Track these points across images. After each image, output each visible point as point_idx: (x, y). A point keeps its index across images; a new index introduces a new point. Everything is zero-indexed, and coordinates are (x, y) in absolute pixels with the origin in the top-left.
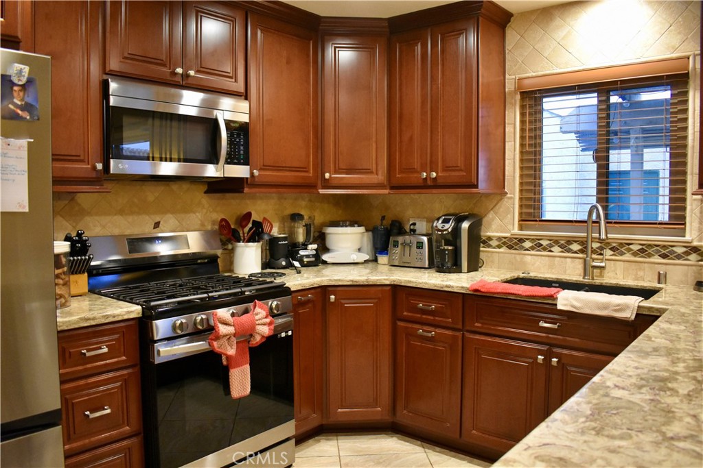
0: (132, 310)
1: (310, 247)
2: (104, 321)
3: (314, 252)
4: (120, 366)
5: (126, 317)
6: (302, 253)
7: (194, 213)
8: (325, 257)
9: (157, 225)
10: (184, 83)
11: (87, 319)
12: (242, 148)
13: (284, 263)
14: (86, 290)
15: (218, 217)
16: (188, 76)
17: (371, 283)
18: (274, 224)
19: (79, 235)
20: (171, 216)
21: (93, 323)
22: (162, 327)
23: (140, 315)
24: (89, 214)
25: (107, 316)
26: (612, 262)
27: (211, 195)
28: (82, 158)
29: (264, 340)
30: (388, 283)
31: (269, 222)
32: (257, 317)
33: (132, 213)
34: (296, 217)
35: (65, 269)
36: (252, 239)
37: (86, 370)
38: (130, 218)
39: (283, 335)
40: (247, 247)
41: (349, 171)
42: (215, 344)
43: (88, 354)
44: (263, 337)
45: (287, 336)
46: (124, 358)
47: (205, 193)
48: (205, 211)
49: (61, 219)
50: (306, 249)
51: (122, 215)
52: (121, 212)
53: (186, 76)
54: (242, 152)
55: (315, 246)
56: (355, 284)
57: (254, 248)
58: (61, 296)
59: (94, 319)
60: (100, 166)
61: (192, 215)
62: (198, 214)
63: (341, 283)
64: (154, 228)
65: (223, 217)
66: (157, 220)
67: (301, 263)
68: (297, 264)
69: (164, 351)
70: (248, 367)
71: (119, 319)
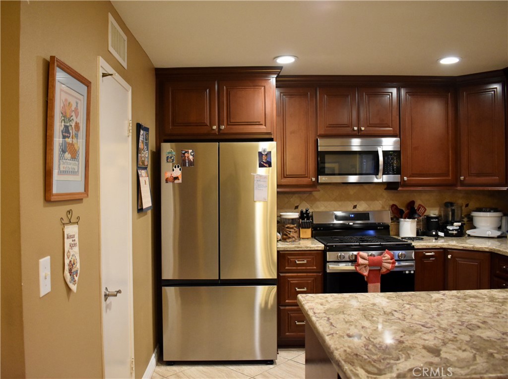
0: (320, 246)
1: (455, 224)
2: (306, 249)
3: (458, 228)
4: (312, 271)
5: (316, 249)
6: (450, 228)
7: (378, 201)
8: (469, 232)
9: (355, 207)
10: (359, 134)
11: (298, 247)
13: (434, 233)
14: (310, 236)
15: (392, 203)
16: (361, 130)
17: (476, 249)
18: (427, 208)
19: (307, 211)
20: (363, 202)
21: (301, 249)
22: (330, 256)
23: (323, 249)
24: (319, 200)
27: (389, 191)
28: (306, 176)
29: (389, 272)
30: (487, 250)
31: (423, 207)
32: (383, 258)
33: (341, 200)
34: (449, 205)
35: (295, 225)
36: (410, 216)
37: (297, 269)
38: (340, 203)
39: (407, 272)
40: (405, 221)
41: (479, 174)
42: (358, 268)
43: (297, 262)
44: (388, 270)
45: (410, 273)
46: (315, 268)
47: (385, 189)
48: (385, 200)
50: (452, 225)
51: (335, 201)
52: (335, 200)
53: (359, 130)
54: (395, 168)
55: (460, 224)
56: (465, 249)
57: (411, 223)
58: (293, 237)
59: (301, 247)
60: (314, 179)
61: (376, 202)
62: (380, 201)
63: (455, 248)
64: (353, 208)
65: (395, 203)
66: (355, 205)
67: (448, 235)
68: (441, 234)
69: (332, 268)
70: (379, 285)
71: (313, 249)
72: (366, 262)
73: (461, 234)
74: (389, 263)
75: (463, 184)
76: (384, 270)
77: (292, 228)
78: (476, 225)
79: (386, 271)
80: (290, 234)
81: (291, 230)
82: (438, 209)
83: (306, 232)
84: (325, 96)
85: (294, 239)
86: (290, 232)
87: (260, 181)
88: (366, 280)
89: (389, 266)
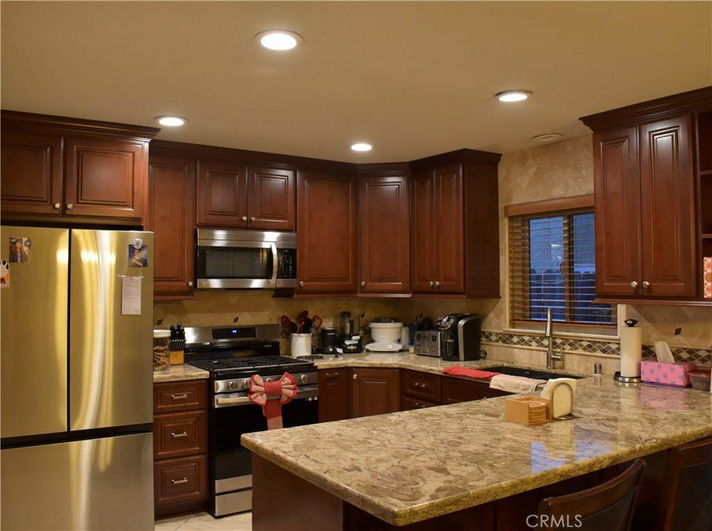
0: (205, 374)
1: (354, 338)
2: (185, 379)
3: (357, 342)
4: (194, 408)
5: (199, 377)
6: (347, 343)
7: (264, 311)
8: (368, 347)
9: (236, 320)
10: (249, 225)
11: (175, 377)
12: (291, 267)
13: (331, 350)
14: (182, 361)
15: (281, 314)
16: (251, 221)
17: (383, 366)
18: (323, 320)
19: (179, 326)
20: (247, 314)
21: (179, 379)
22: (221, 385)
23: (208, 377)
24: (190, 312)
25: (188, 376)
26: (570, 355)
27: (278, 299)
28: (180, 279)
29: (290, 400)
30: (396, 366)
31: (319, 318)
32: (282, 383)
33: (219, 312)
34: (345, 314)
35: (167, 347)
36: (305, 330)
37: (173, 407)
38: (217, 315)
39: (310, 399)
40: (299, 336)
41: (381, 280)
42: (252, 397)
43: (175, 398)
44: (289, 397)
45: (313, 401)
46: (197, 403)
47: (274, 296)
48: (272, 310)
49: (171, 315)
50: (351, 339)
52: (211, 311)
53: (249, 221)
54: (291, 270)
55: (358, 337)
56: (372, 366)
57: (305, 338)
58: (164, 363)
59: (179, 377)
60: (191, 284)
61: (263, 314)
62: (266, 312)
63: (361, 365)
64: (234, 322)
65: (286, 314)
66: (236, 317)
67: (346, 351)
68: (340, 350)
69: (220, 401)
71: (195, 378)
72: (262, 389)
73: (359, 349)
74: (290, 389)
75: (363, 290)
76: (284, 399)
77: (162, 351)
78: (374, 338)
79: (287, 400)
80: (159, 360)
81: (161, 354)
82: (332, 320)
83: (177, 356)
84: (208, 173)
85: (165, 366)
86: (160, 356)
87: (130, 285)
88: (264, 415)
89: (291, 393)
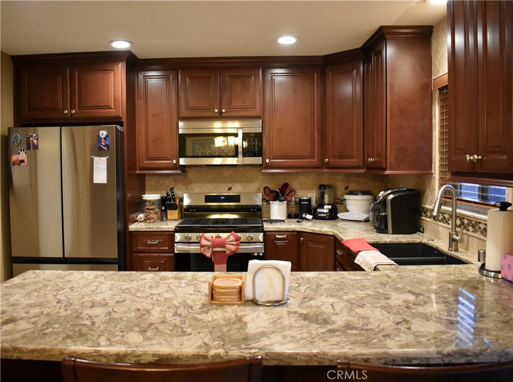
0: (171, 227)
1: (326, 207)
2: (157, 230)
3: (328, 211)
4: (164, 251)
5: (167, 230)
6: (320, 210)
8: (340, 215)
9: (230, 189)
10: (221, 116)
11: (150, 228)
12: (256, 147)
13: (303, 216)
16: (222, 112)
17: (322, 233)
20: (238, 184)
21: (152, 230)
22: (178, 236)
23: (173, 230)
24: (194, 183)
25: (158, 228)
30: (331, 234)
32: (228, 240)
33: (216, 182)
34: (323, 187)
38: (215, 185)
39: (255, 254)
41: (341, 157)
42: (202, 249)
43: (150, 243)
46: (167, 248)
48: (260, 182)
49: (180, 184)
50: (323, 208)
51: (210, 183)
52: (210, 182)
53: (220, 112)
54: (256, 150)
55: (330, 207)
56: (314, 232)
58: (153, 218)
59: (152, 228)
60: (175, 162)
61: (252, 184)
62: (255, 183)
63: (306, 231)
64: (228, 190)
65: (267, 185)
66: (230, 187)
67: (316, 217)
68: (309, 217)
69: (179, 248)
70: (225, 266)
71: (164, 230)
72: (209, 243)
74: (233, 245)
76: (228, 252)
77: (152, 209)
79: (230, 253)
80: (149, 215)
81: (150, 211)
82: (316, 191)
84: (187, 78)
85: (153, 220)
86: (150, 213)
87: (99, 163)
88: (213, 261)
89: (233, 248)
